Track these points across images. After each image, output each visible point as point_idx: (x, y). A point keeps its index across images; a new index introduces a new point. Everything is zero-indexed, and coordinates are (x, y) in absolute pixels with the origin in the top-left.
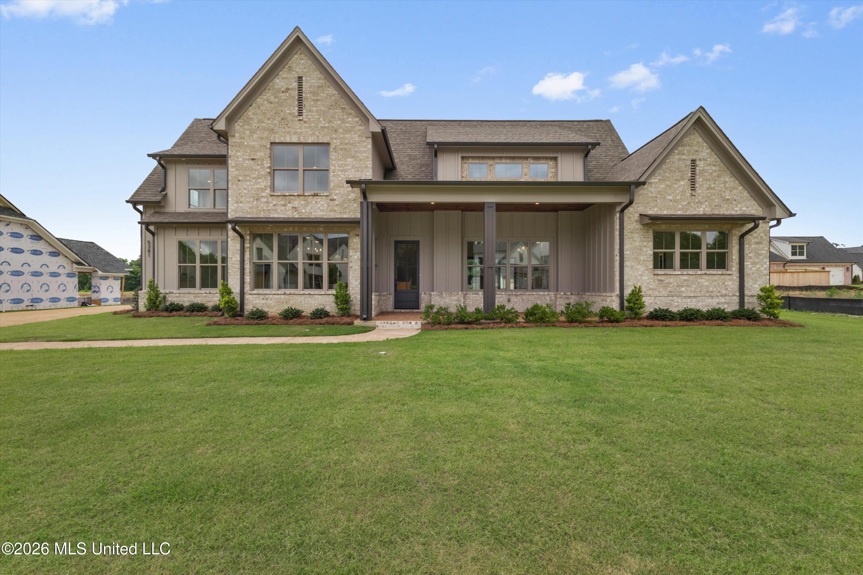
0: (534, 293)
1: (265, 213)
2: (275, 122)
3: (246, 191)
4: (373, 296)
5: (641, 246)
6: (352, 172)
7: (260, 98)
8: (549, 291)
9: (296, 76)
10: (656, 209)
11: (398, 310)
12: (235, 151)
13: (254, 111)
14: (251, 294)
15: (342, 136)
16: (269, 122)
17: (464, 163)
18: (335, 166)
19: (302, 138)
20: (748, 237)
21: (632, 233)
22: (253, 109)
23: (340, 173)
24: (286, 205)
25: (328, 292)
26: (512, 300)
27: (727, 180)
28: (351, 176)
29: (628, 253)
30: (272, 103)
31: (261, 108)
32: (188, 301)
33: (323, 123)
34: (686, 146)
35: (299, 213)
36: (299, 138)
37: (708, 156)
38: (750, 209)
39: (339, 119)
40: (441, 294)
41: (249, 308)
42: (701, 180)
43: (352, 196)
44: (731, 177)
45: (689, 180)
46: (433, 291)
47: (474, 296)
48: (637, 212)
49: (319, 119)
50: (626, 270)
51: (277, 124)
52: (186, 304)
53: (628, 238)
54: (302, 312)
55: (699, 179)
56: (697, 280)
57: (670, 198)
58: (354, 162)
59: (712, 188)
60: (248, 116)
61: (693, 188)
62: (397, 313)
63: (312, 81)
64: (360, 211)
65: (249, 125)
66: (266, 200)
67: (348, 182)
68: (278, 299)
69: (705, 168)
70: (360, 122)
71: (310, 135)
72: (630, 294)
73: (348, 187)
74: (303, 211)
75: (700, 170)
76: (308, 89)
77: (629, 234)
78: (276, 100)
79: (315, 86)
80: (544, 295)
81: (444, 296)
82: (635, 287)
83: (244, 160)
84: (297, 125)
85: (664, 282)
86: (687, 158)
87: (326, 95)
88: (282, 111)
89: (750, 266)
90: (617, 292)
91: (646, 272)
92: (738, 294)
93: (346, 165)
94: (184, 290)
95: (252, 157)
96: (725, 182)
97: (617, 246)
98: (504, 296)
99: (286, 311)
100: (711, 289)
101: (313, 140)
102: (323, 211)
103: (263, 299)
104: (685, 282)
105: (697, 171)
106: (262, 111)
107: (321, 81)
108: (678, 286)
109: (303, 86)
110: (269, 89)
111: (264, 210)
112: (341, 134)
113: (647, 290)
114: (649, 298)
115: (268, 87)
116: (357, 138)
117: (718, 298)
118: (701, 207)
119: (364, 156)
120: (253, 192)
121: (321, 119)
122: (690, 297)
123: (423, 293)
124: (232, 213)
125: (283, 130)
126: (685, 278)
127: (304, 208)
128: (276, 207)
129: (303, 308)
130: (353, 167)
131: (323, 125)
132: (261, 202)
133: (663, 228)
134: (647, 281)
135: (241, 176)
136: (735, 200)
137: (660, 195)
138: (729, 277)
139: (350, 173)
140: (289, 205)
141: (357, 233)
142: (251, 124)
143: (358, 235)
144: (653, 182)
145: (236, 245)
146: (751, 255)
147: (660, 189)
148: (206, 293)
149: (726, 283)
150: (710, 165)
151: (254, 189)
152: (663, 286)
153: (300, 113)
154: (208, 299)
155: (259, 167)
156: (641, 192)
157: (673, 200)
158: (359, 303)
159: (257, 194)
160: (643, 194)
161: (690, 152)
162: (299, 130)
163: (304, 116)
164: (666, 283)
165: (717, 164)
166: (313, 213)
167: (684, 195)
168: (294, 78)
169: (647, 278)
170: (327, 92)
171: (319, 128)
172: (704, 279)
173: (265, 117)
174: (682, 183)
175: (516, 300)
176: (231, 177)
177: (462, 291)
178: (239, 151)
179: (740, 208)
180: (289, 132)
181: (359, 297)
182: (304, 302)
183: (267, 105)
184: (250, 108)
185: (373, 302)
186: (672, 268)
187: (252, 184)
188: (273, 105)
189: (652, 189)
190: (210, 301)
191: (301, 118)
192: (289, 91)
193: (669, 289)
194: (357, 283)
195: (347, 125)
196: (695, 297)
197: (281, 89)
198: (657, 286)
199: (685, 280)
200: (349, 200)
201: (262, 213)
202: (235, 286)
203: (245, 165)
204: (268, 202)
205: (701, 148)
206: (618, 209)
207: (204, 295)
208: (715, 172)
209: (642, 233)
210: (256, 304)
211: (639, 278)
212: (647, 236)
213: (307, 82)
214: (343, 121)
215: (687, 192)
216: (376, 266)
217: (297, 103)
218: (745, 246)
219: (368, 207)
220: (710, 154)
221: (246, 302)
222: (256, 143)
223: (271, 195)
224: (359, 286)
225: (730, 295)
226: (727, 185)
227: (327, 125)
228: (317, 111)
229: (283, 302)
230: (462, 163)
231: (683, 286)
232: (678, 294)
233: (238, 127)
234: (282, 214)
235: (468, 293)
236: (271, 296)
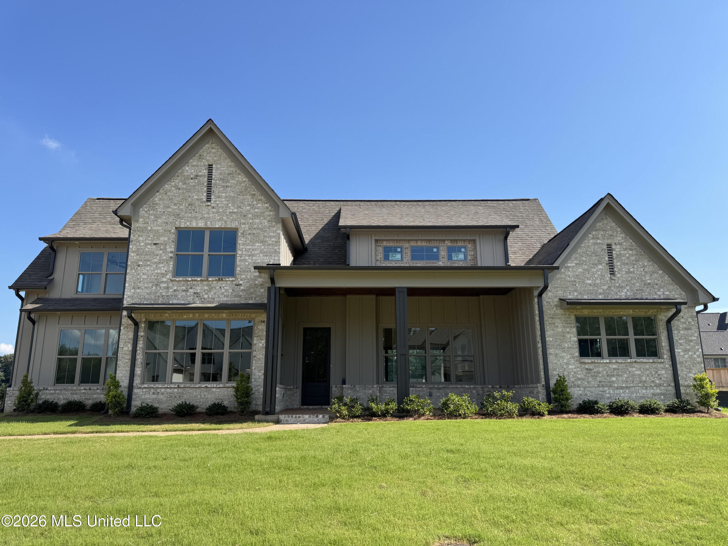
0: (459, 386)
1: (163, 299)
2: (181, 207)
3: (145, 277)
4: (277, 389)
5: (563, 333)
6: (260, 256)
7: (168, 185)
8: (475, 383)
9: (206, 163)
10: (576, 294)
11: (305, 407)
12: (137, 236)
13: (160, 197)
14: (140, 388)
15: (251, 221)
16: (175, 207)
17: (378, 246)
18: (242, 251)
19: (209, 223)
20: (674, 323)
21: (553, 318)
22: (159, 195)
23: (247, 258)
24: (187, 291)
25: (228, 385)
26: (434, 394)
27: (645, 264)
28: (259, 261)
29: (551, 339)
30: (180, 189)
31: (169, 194)
32: (64, 399)
33: (232, 209)
34: (600, 230)
35: (201, 299)
36: (206, 224)
37: (623, 241)
38: (673, 293)
39: (249, 205)
40: (355, 386)
41: (136, 403)
42: (619, 264)
43: (259, 281)
44: (649, 261)
45: (607, 264)
46: (345, 384)
47: (391, 389)
48: (556, 297)
49: (228, 205)
50: (551, 359)
51: (184, 210)
52: (62, 402)
53: (549, 324)
54: (197, 408)
55: (617, 264)
56: (628, 369)
57: (590, 282)
58: (263, 247)
59: (631, 272)
60: (155, 201)
61: (612, 273)
62: (304, 409)
63: (222, 169)
64: (266, 297)
65: (154, 210)
66: (166, 285)
67: (255, 268)
68: (170, 393)
69: (621, 252)
70: (270, 208)
71: (218, 220)
72: (555, 384)
73: (256, 272)
74: (206, 296)
75: (617, 255)
76: (218, 176)
77: (550, 320)
78: (185, 186)
79: (225, 173)
80: (470, 388)
81: (358, 389)
82: (560, 376)
83: (146, 244)
84: (205, 210)
85: (592, 371)
86: (603, 242)
87: (235, 182)
88: (189, 197)
89: (682, 354)
90: (543, 383)
91: (572, 361)
92: (673, 384)
93: (253, 250)
94: (60, 386)
95: (154, 242)
96: (644, 266)
97: (538, 333)
98: (425, 389)
99: (180, 406)
100: (644, 379)
101: (220, 224)
102: (227, 296)
103: (154, 393)
104: (615, 372)
105: (614, 256)
106: (169, 196)
107: (232, 169)
108: (608, 376)
109: (213, 173)
110: (178, 176)
111: (162, 296)
112: (250, 219)
113: (575, 380)
114: (578, 389)
115: (177, 174)
116: (266, 224)
117: (653, 389)
118: (622, 291)
119: (273, 241)
120: (153, 277)
121: (230, 205)
122: (622, 388)
123: (334, 386)
124: (128, 299)
125: (190, 215)
126: (614, 366)
127: (206, 294)
128: (177, 293)
129: (198, 404)
130: (261, 252)
131: (231, 211)
132: (160, 288)
133: (586, 312)
134: (574, 370)
135: (141, 261)
136: (657, 285)
137: (579, 279)
138: (662, 365)
139: (258, 258)
140: (191, 290)
141: (263, 320)
142: (157, 209)
143: (264, 322)
144: (570, 267)
145: (129, 333)
146: (681, 341)
147: (578, 273)
148: (85, 389)
149: (659, 372)
150: (626, 249)
151: (154, 274)
152: (592, 376)
153: (209, 199)
154: (88, 397)
155: (161, 252)
156: (558, 276)
157: (592, 284)
158: (262, 396)
159: (156, 280)
160: (561, 278)
161: (605, 236)
162: (206, 216)
163: (212, 202)
164: (595, 372)
165: (633, 248)
166: (216, 299)
167: (603, 279)
168: (204, 166)
169: (574, 367)
170: (237, 179)
171: (228, 213)
172: (635, 367)
173: (172, 202)
174: (600, 267)
175: (438, 394)
176: (131, 262)
177: (378, 383)
178: (142, 236)
179: (663, 292)
180: (196, 218)
181: (262, 389)
182: (199, 397)
183: (175, 191)
184: (157, 194)
185: (277, 395)
186: (601, 356)
187: (152, 269)
188: (180, 191)
189: (569, 273)
190: (90, 399)
191: (209, 204)
192: (198, 178)
193: (598, 379)
194: (260, 374)
195: (256, 210)
196: (627, 388)
197: (190, 176)
198: (586, 376)
199: (614, 369)
200: (256, 285)
201: (161, 299)
202: (123, 378)
203: (147, 249)
204: (168, 288)
205: (615, 233)
206: (536, 293)
207: (83, 391)
208: (632, 256)
209: (563, 318)
210: (146, 399)
211: (565, 367)
212: (569, 322)
213: (217, 169)
214: (253, 207)
215: (606, 276)
216: (282, 355)
217: (205, 189)
218: (673, 332)
219: (275, 292)
220: (625, 238)
221: (134, 397)
222: (160, 228)
223: (171, 280)
224: (263, 377)
225: (665, 385)
226: (646, 269)
227: (235, 210)
228: (226, 197)
229: (175, 397)
230: (376, 246)
231: (613, 376)
232: (608, 384)
233: (143, 212)
234: (183, 300)
235: (384, 386)
236: (163, 390)
